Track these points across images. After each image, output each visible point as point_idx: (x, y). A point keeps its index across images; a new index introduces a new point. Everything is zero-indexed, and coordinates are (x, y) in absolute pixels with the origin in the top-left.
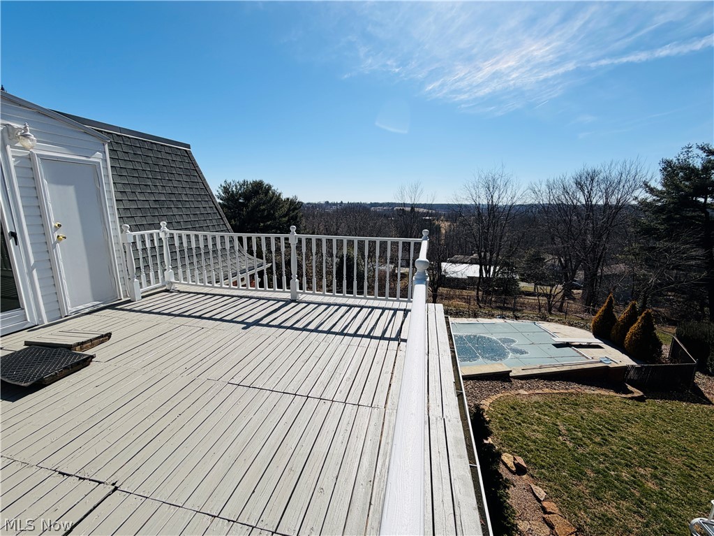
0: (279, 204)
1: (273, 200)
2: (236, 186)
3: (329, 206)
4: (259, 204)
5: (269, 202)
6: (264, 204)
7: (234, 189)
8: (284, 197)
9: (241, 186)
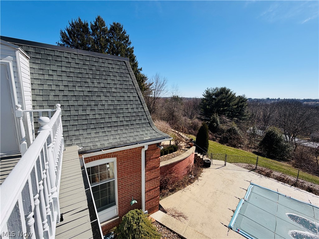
0: (233, 99)
1: (230, 97)
2: (212, 90)
3: (269, 101)
4: (222, 99)
5: (227, 97)
6: (224, 99)
7: (211, 92)
8: (237, 95)
9: (214, 91)
